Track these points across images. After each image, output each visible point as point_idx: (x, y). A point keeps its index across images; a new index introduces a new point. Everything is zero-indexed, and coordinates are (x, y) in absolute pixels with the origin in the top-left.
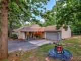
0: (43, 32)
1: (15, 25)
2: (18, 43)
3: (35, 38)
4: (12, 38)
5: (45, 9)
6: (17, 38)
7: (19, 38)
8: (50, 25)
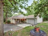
0: (26, 19)
1: (9, 15)
2: (11, 26)
3: (21, 23)
4: (7, 23)
5: (27, 5)
6: (10, 23)
7: (11, 23)
8: (30, 15)
